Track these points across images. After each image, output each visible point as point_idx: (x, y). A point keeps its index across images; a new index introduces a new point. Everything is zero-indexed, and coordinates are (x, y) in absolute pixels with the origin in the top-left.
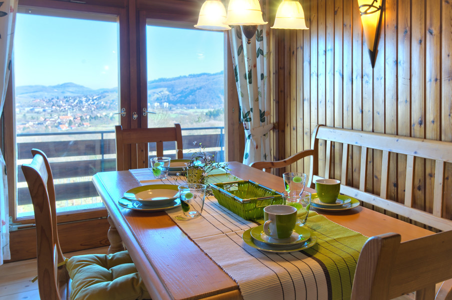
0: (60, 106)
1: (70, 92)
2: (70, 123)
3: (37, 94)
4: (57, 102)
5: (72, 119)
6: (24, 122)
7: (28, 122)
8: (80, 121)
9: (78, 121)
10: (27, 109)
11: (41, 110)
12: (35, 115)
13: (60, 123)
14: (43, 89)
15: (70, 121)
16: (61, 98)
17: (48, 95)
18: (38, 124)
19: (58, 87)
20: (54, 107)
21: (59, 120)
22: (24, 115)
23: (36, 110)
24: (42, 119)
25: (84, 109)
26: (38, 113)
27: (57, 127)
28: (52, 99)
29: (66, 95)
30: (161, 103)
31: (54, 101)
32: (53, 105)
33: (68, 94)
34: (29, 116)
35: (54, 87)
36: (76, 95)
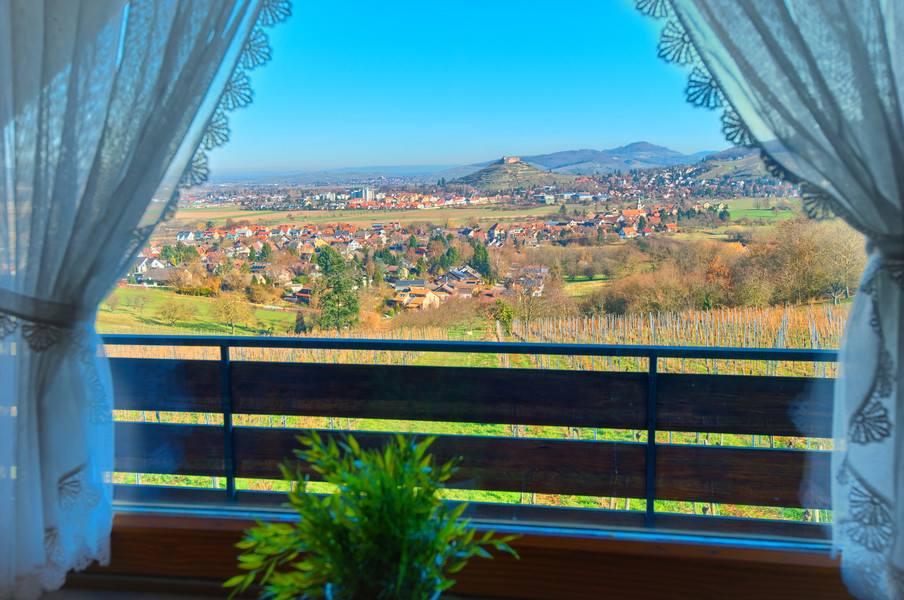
0: (622, 190)
1: (641, 160)
2: (642, 224)
3: (583, 166)
4: (617, 181)
5: (644, 215)
6: (562, 221)
7: (569, 220)
9: (656, 220)
10: (567, 196)
11: (590, 198)
12: (580, 208)
13: (623, 224)
14: (593, 156)
15: (642, 218)
16: (625, 173)
17: (601, 169)
18: (586, 224)
19: (620, 151)
20: (612, 193)
21: (621, 218)
22: (563, 207)
23: (583, 198)
24: (591, 216)
25: (667, 197)
26: (585, 203)
27: (617, 231)
28: (610, 175)
29: (633, 167)
31: (613, 180)
32: (610, 189)
33: (638, 166)
34: (570, 208)
35: (613, 152)
36: (652, 166)
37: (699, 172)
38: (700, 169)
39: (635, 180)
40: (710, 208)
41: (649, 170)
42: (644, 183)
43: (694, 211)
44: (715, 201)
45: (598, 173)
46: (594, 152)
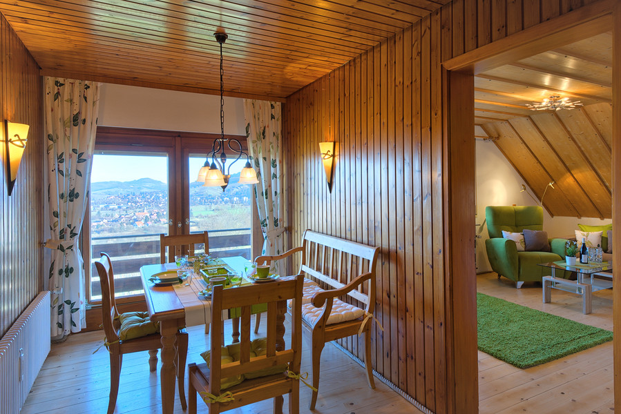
0: (136, 203)
1: (147, 187)
2: (146, 220)
3: (112, 190)
4: (133, 198)
5: (148, 215)
6: (98, 220)
7: (102, 219)
8: (156, 218)
9: (155, 217)
10: (101, 206)
11: (116, 207)
12: (109, 212)
13: (136, 220)
14: (119, 185)
15: (147, 217)
16: (138, 194)
17: (122, 192)
18: (113, 221)
19: (135, 182)
20: (129, 204)
21: (135, 217)
22: (99, 212)
23: (111, 207)
24: (117, 216)
25: (160, 205)
26: (113, 210)
27: (132, 224)
28: (128, 195)
29: (142, 191)
30: (240, 198)
31: (130, 197)
32: (129, 202)
33: (144, 190)
34: (103, 213)
35: (130, 183)
36: (152, 190)
39: (143, 197)
41: (151, 192)
42: (148, 199)
45: (121, 194)
46: (119, 183)
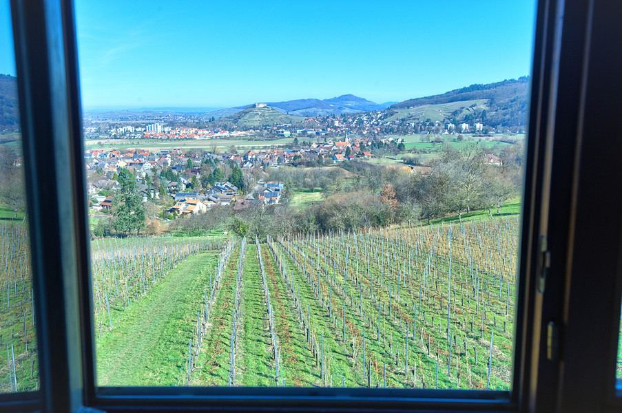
0: (336, 128)
1: (348, 107)
2: (348, 153)
3: (310, 111)
4: (332, 121)
5: (350, 145)
6: (294, 149)
7: (299, 148)
8: (359, 149)
10: (299, 131)
11: (314, 133)
12: (307, 140)
15: (348, 148)
16: (338, 115)
17: (321, 112)
18: (310, 152)
19: (335, 100)
20: (329, 129)
21: (335, 148)
24: (315, 145)
25: (365, 132)
29: (343, 112)
30: (471, 124)
32: (328, 126)
33: (347, 111)
36: (356, 111)
37: (386, 116)
38: (387, 115)
39: (345, 121)
40: (393, 141)
41: (354, 114)
42: (350, 123)
43: (382, 143)
44: (396, 136)
45: (320, 116)
46: (318, 101)
